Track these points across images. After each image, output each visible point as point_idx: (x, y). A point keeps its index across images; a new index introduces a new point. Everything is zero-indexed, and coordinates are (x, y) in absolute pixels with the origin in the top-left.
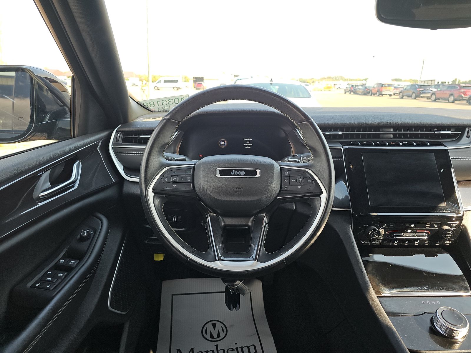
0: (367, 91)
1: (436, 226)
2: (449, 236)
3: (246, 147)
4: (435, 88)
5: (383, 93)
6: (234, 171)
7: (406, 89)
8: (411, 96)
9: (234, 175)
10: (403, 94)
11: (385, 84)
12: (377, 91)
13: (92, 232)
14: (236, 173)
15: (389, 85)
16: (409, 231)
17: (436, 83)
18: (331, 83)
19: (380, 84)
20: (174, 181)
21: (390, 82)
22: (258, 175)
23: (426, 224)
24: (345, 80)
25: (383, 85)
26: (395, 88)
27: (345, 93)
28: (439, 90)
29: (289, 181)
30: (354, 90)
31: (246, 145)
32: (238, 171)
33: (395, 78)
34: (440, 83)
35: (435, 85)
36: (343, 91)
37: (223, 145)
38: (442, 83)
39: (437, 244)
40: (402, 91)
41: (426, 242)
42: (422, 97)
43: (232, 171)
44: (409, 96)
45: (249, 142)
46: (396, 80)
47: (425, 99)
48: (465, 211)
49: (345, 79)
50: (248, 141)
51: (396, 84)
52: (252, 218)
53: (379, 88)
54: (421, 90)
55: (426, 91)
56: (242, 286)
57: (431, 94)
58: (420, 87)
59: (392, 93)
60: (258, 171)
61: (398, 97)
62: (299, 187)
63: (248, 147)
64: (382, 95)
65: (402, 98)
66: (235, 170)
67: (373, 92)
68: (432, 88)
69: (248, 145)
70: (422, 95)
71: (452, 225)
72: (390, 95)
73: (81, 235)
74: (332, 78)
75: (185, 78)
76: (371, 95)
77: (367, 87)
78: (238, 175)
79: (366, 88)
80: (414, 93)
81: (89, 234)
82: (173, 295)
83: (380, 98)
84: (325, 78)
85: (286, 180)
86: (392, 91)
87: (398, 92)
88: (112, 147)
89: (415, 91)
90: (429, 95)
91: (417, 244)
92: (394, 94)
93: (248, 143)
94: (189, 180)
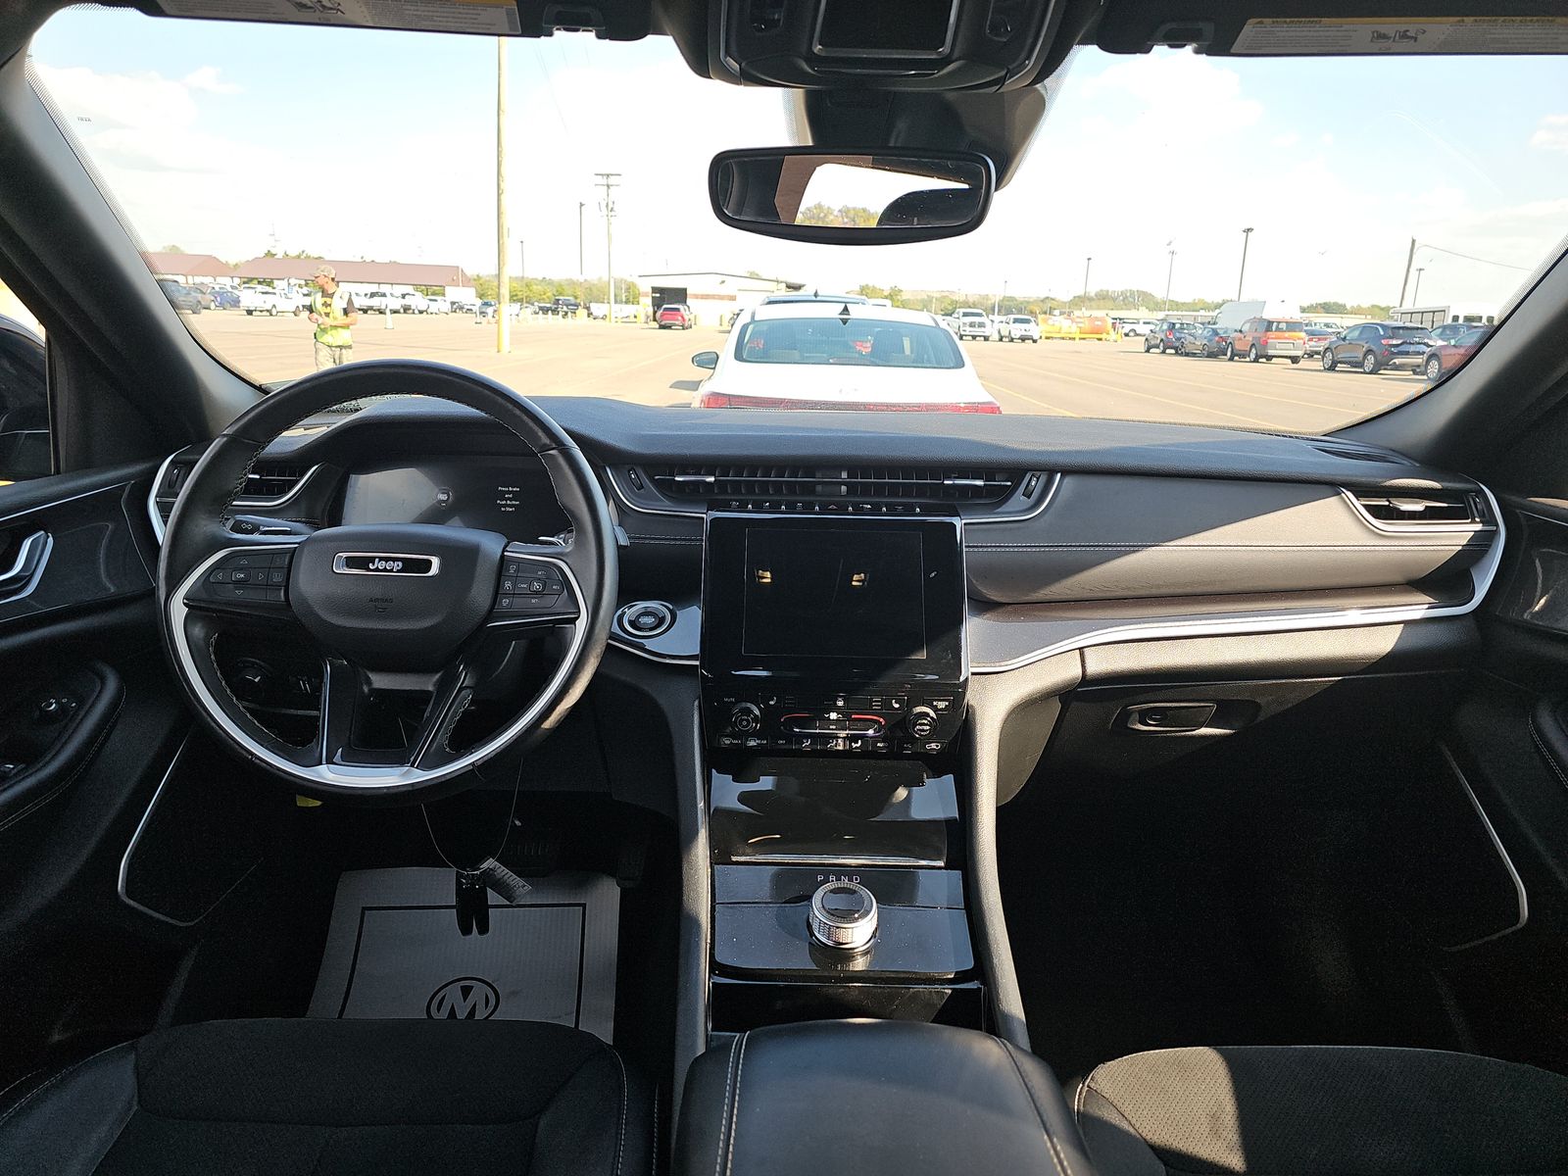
0: (1218, 342)
1: (897, 706)
2: (923, 730)
3: (503, 509)
4: (1441, 336)
5: (1271, 352)
6: (377, 560)
7: (1344, 339)
8: (1360, 365)
9: (377, 570)
10: (1339, 357)
11: (1279, 323)
12: (1251, 343)
13: (74, 705)
14: (381, 565)
15: (1293, 326)
16: (833, 716)
17: (1449, 321)
18: (1104, 315)
19: (1261, 320)
20: (238, 582)
21: (1297, 316)
22: (434, 570)
23: (871, 701)
24: (1157, 306)
25: (1270, 323)
26: (1311, 334)
27: (1148, 351)
28: (1453, 342)
29: (514, 585)
30: (1179, 339)
31: (504, 502)
32: (387, 559)
33: (1322, 302)
34: (1461, 321)
35: (1444, 328)
36: (1139, 344)
37: (444, 501)
38: (1468, 319)
39: (907, 749)
40: (1333, 347)
41: (879, 745)
42: (1397, 368)
43: (372, 560)
44: (1357, 365)
45: (511, 496)
46: (1327, 308)
47: (1408, 374)
48: (973, 674)
49: (1157, 304)
50: (509, 492)
51: (1320, 319)
52: (437, 676)
53: (1256, 335)
54: (1394, 342)
55: (1412, 348)
56: (503, 874)
57: (1425, 357)
58: (1390, 332)
59: (1299, 353)
60: (435, 561)
61: (1319, 365)
62: (533, 601)
63: (508, 509)
64: (1269, 358)
65: (1332, 368)
66: (381, 559)
67: (1238, 346)
68: (1430, 338)
69: (508, 502)
70: (1397, 361)
71: (935, 703)
72: (1295, 360)
73: (41, 710)
74: (1114, 299)
75: (628, 289)
76: (1231, 359)
77: (1220, 332)
78: (385, 570)
79: (1215, 333)
80: (1369, 351)
81: (62, 708)
82: (364, 909)
83: (1262, 367)
84: (1090, 299)
85: (508, 585)
86: (1300, 343)
87: (1321, 346)
88: (157, 502)
89: (1373, 347)
90: (1419, 360)
91: (856, 748)
92: (1311, 355)
93: (509, 499)
94: (277, 578)
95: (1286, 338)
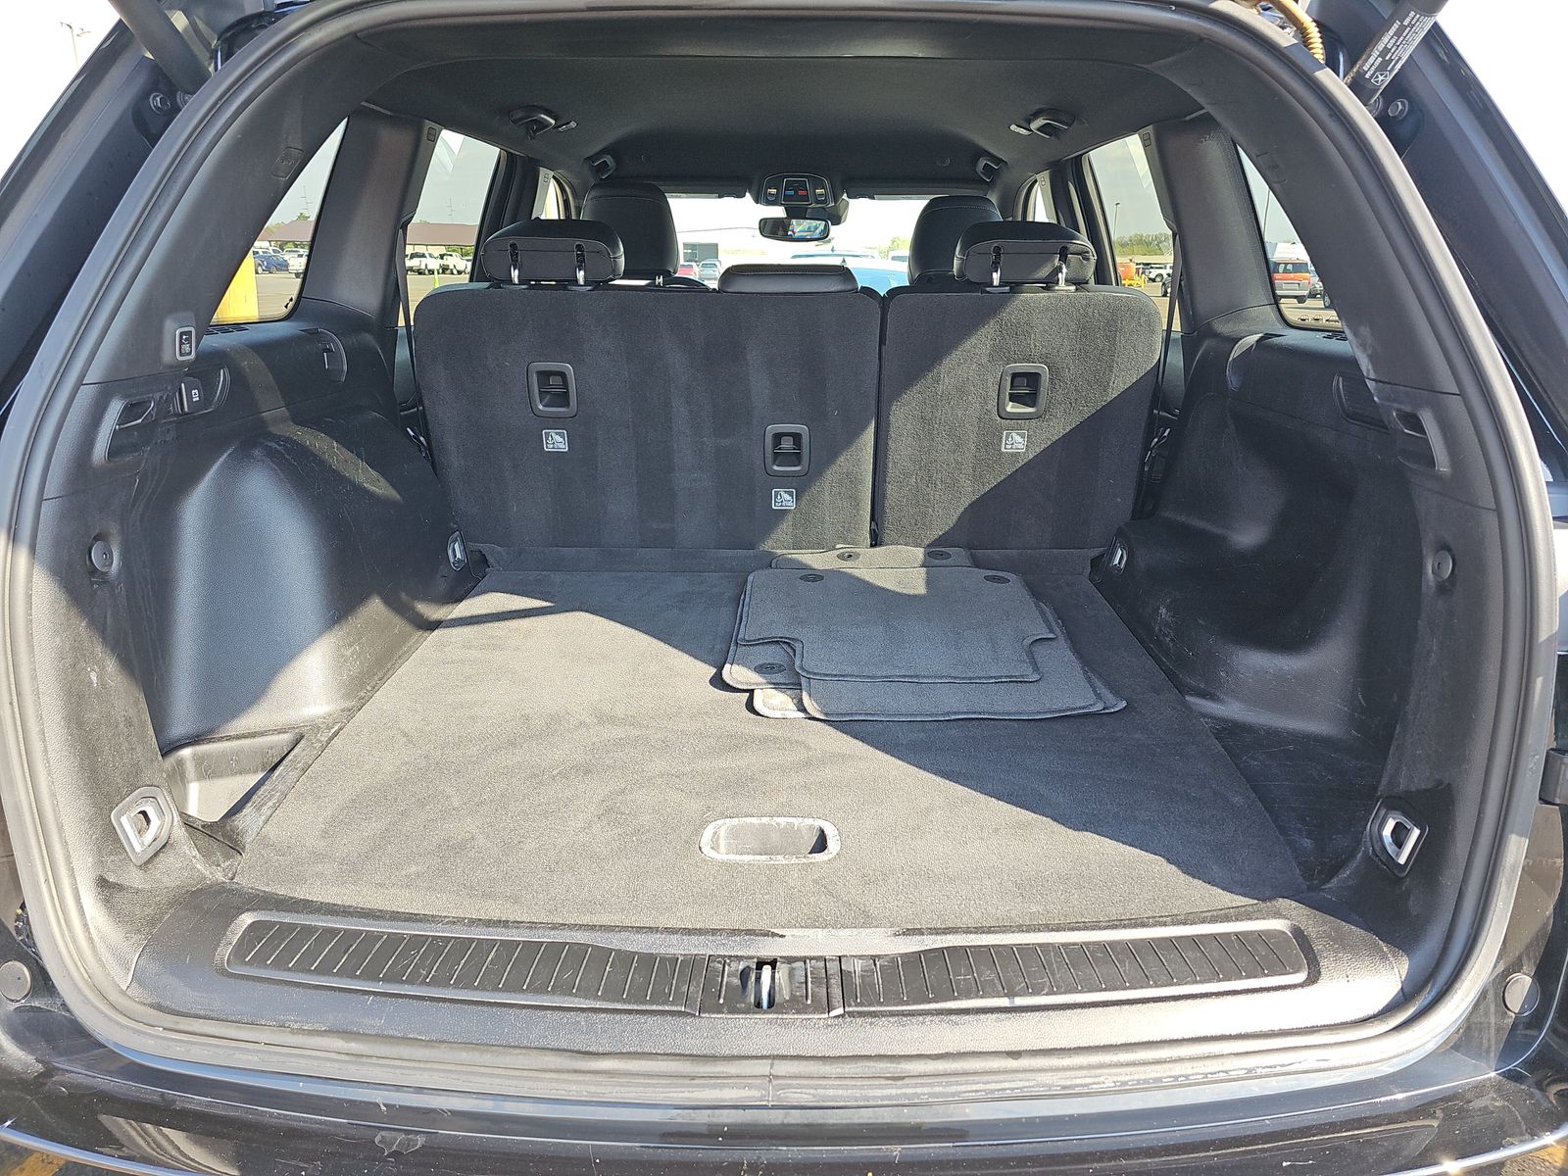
95: (1292, 279)
